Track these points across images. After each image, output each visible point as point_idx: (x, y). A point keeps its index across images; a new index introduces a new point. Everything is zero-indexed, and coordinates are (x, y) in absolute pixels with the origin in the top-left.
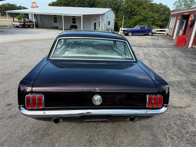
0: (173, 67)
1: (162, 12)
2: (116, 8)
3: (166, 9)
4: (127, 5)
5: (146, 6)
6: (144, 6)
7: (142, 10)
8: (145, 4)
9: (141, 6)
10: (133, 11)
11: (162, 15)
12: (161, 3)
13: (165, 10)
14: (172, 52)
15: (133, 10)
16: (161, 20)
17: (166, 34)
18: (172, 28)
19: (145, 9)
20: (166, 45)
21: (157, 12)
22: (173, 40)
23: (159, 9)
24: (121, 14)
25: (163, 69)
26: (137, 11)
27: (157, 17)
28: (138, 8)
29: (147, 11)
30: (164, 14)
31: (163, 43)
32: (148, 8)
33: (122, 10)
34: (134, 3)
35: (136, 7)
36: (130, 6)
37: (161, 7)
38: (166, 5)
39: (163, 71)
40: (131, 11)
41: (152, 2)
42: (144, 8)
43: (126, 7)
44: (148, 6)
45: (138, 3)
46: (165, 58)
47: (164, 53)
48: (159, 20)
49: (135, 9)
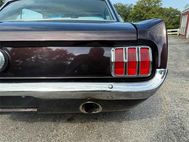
0: (186, 58)
1: (173, 15)
2: (125, 15)
3: (177, 12)
4: (135, 11)
5: (155, 10)
6: (153, 10)
7: (151, 15)
8: (154, 9)
9: (150, 11)
10: (142, 17)
11: (173, 18)
12: (171, 7)
13: (176, 14)
14: (185, 47)
15: (142, 15)
16: (172, 23)
17: (178, 35)
18: (184, 28)
19: (155, 13)
20: (178, 43)
21: (167, 16)
22: (186, 38)
23: (169, 12)
24: (130, 20)
25: (174, 61)
26: (146, 16)
27: (168, 21)
28: (147, 13)
29: (156, 15)
30: (174, 17)
31: (174, 41)
32: (157, 12)
33: (131, 17)
34: (142, 9)
35: (145, 12)
36: (139, 12)
37: (172, 11)
38: (176, 9)
39: (174, 62)
40: (140, 16)
41: (161, 6)
42: (153, 13)
43: (135, 13)
44: (157, 10)
45: (146, 8)
46: (177, 51)
47: (176, 48)
48: (170, 24)
49: (144, 14)
